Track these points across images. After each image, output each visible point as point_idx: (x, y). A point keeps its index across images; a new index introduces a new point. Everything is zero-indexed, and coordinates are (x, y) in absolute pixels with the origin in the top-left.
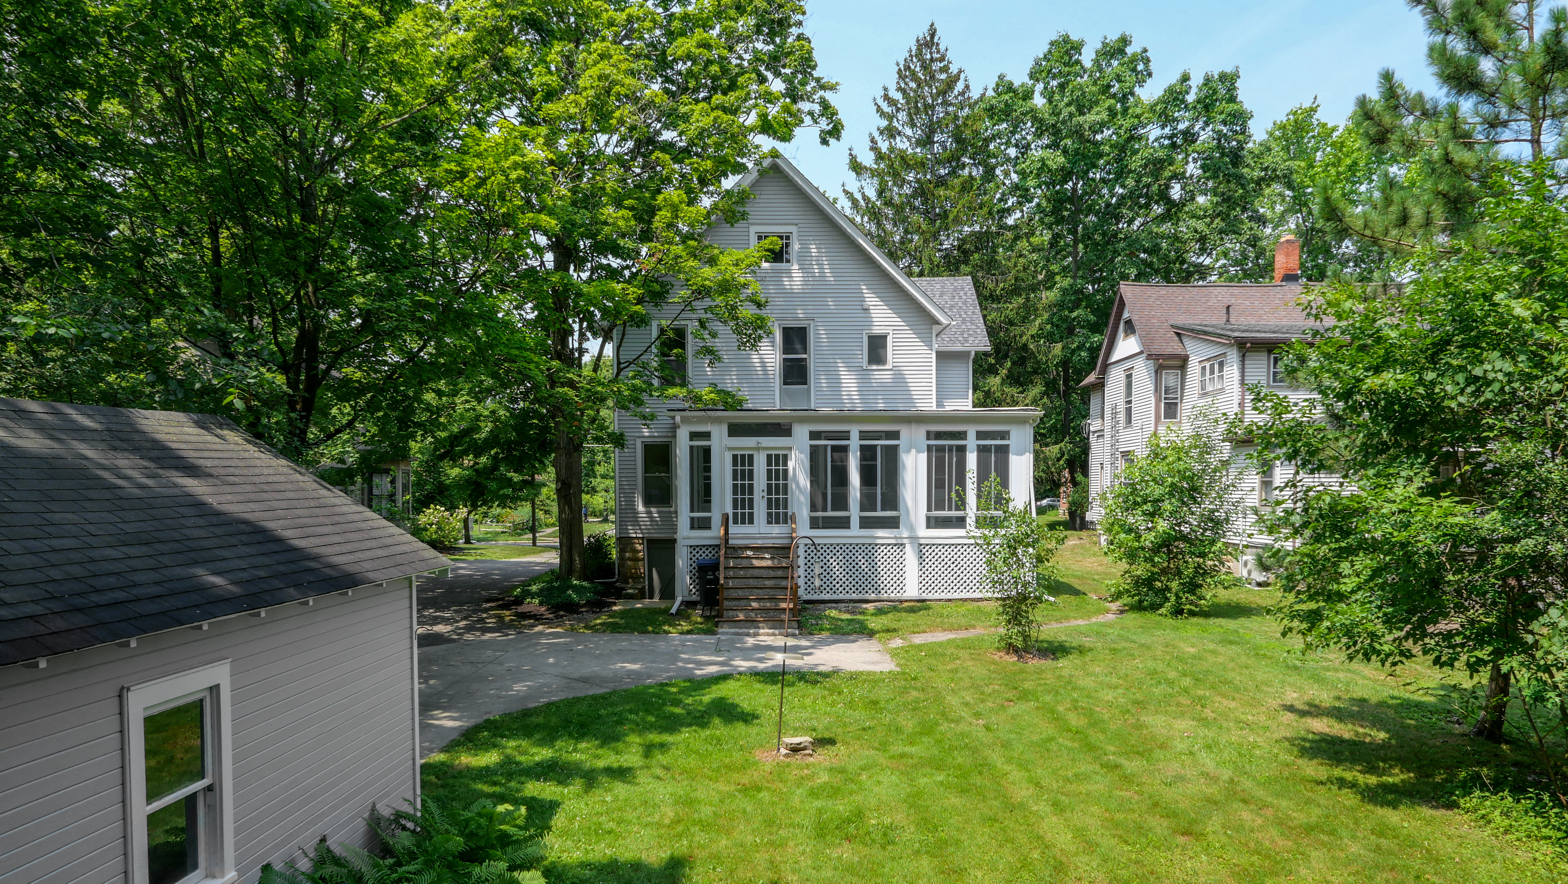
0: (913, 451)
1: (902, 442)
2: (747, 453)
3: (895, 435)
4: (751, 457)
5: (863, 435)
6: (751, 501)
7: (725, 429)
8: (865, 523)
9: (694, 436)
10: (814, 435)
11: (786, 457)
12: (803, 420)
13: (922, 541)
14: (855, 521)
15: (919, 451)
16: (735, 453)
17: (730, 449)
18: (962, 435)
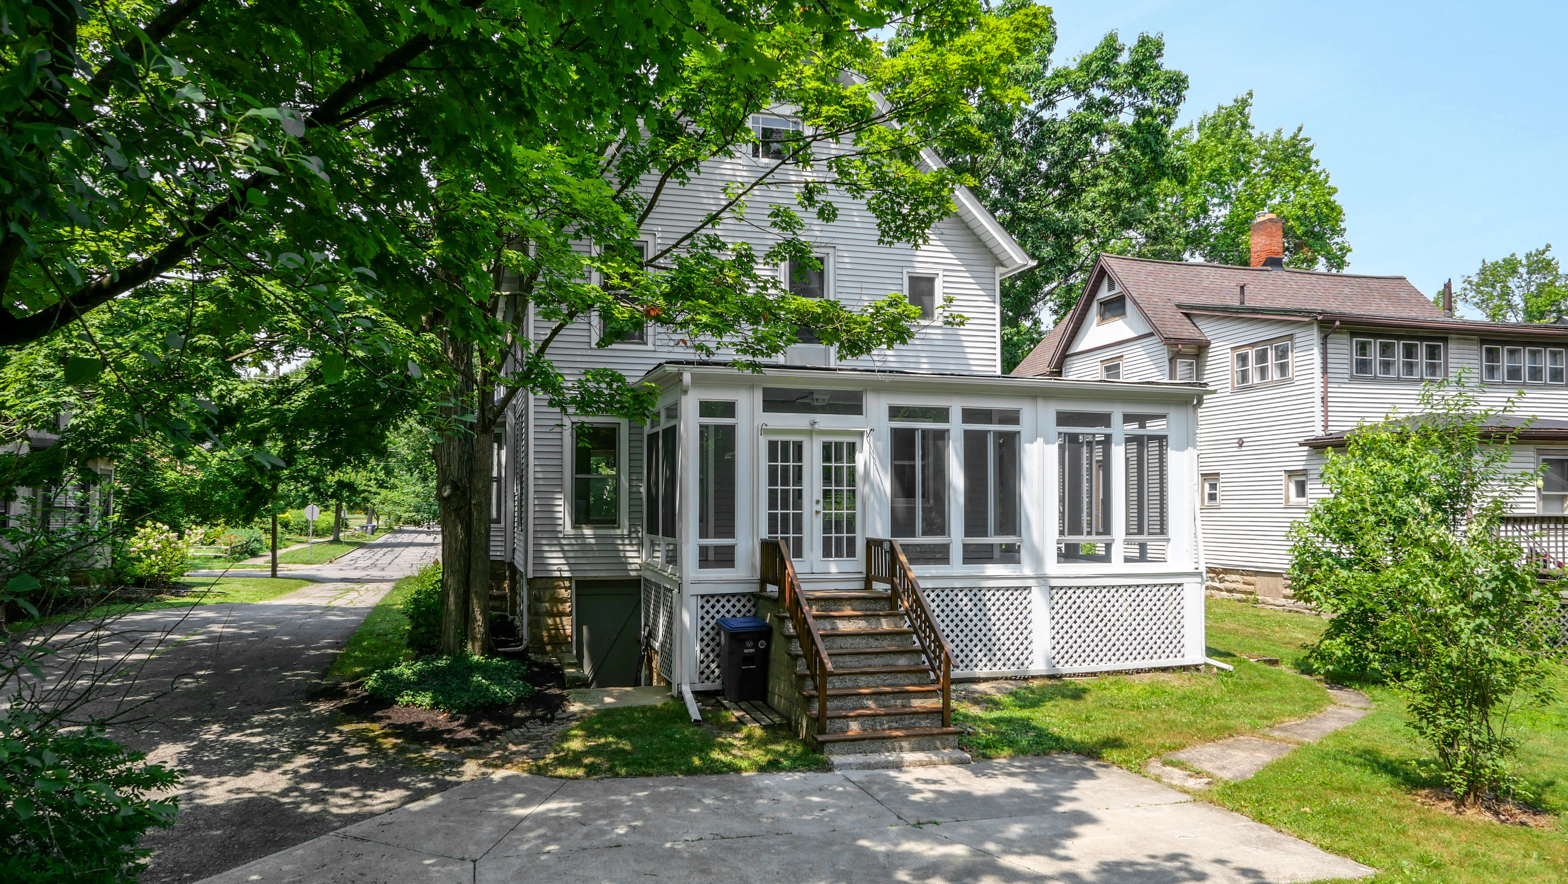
0: (1040, 440)
1: (1024, 427)
2: (791, 438)
3: (1013, 417)
4: (799, 446)
5: (969, 415)
6: (798, 518)
7: (759, 397)
8: (973, 555)
9: (707, 409)
10: (895, 412)
11: (852, 448)
12: (880, 388)
13: (1054, 583)
14: (956, 553)
15: (1047, 442)
16: (774, 438)
17: (765, 431)
18: (1104, 420)
